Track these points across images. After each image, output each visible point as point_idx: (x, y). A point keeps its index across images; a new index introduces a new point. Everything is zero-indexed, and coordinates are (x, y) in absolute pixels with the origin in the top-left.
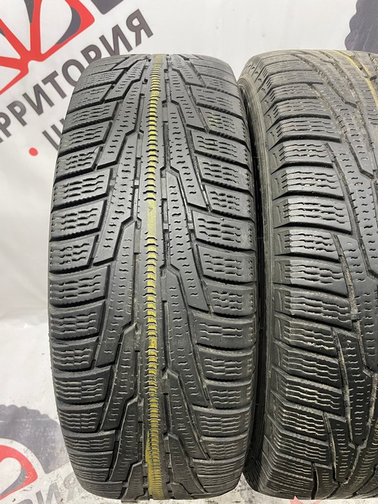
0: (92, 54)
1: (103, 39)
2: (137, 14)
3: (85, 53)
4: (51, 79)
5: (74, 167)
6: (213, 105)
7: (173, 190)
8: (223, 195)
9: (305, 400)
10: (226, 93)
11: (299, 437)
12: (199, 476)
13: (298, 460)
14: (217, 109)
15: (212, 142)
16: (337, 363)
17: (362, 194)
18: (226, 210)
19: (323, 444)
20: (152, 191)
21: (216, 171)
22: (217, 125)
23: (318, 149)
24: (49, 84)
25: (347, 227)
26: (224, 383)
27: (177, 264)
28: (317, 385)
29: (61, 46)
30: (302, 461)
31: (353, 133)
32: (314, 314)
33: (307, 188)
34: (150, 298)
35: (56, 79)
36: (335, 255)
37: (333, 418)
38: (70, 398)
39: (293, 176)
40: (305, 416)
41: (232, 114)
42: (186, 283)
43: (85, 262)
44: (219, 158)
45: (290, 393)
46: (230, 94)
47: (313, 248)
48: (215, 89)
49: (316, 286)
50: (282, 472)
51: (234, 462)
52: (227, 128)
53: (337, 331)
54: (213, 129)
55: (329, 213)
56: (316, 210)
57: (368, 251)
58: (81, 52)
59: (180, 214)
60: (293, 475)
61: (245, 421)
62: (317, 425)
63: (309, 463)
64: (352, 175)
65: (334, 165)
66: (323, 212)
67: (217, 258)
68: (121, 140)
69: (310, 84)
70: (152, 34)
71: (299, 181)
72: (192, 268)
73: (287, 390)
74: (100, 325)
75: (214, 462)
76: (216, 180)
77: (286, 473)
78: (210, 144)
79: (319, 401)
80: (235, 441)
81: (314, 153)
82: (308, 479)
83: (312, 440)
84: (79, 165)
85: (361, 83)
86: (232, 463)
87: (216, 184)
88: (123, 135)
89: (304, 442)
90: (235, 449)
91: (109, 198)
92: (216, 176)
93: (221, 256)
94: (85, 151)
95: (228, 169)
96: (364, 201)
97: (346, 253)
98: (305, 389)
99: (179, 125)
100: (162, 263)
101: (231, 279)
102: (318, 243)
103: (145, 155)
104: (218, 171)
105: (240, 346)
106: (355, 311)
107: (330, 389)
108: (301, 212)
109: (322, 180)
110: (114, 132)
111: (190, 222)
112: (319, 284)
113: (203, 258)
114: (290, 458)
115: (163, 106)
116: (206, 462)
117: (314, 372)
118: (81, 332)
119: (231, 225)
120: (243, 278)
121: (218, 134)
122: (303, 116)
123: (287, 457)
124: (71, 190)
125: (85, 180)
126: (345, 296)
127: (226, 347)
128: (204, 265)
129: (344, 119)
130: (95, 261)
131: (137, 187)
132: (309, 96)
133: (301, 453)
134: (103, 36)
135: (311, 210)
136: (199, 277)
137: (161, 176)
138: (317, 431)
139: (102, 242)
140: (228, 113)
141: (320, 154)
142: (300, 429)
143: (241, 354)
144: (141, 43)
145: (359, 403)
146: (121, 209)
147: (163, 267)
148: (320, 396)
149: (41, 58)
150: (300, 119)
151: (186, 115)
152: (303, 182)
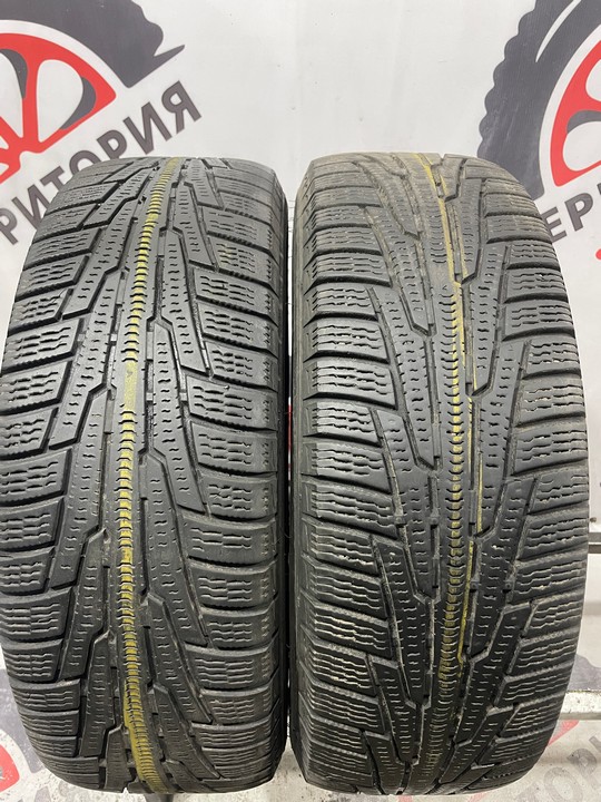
0: (114, 144)
1: (128, 122)
2: (177, 88)
3: (103, 141)
4: (53, 177)
5: (32, 316)
6: (228, 234)
7: (161, 348)
8: (229, 355)
9: (339, 636)
10: (251, 217)
11: (337, 690)
12: (204, 749)
13: (341, 726)
14: (234, 240)
15: (220, 285)
16: (378, 584)
17: (411, 356)
18: (231, 375)
19: (370, 701)
20: (133, 350)
21: (222, 323)
22: (230, 261)
23: (359, 296)
24: (51, 185)
25: (390, 399)
26: (229, 612)
27: (163, 448)
28: (354, 615)
29: (67, 132)
30: (346, 728)
31: (408, 274)
32: (346, 515)
33: (341, 348)
34: (123, 493)
35: (60, 177)
36: (372, 437)
37: (379, 662)
38: (16, 632)
39: (324, 331)
40: (342, 660)
41: (254, 247)
42: (174, 474)
43: (37, 444)
44: (228, 306)
45: (319, 626)
46: (256, 219)
47: (345, 427)
48: (236, 212)
49: (349, 478)
50: (323, 745)
51: (253, 729)
52: (244, 265)
53: (377, 540)
54: (224, 266)
55: (368, 381)
56: (352, 377)
57: (416, 432)
58: (98, 140)
59: (169, 380)
60: (339, 750)
61: (261, 668)
62: (358, 673)
63: (356, 731)
64: (399, 331)
65: (380, 318)
66: (360, 380)
67: (217, 439)
68: (97, 280)
69: (362, 206)
70: (199, 116)
71: (332, 338)
72: (183, 453)
73: (316, 622)
74: (56, 530)
75: (222, 728)
76: (221, 335)
77: (329, 747)
78: (217, 288)
79: (358, 638)
80: (250, 697)
81: (354, 301)
82: (360, 756)
83: (354, 695)
84: (39, 314)
85: (430, 205)
86: (249, 730)
87: (222, 340)
88: (101, 273)
89: (343, 697)
90: (250, 709)
91: (75, 359)
92: (222, 330)
93: (223, 437)
94: (48, 296)
95: (239, 320)
96: (414, 366)
97: (387, 434)
98: (339, 621)
99: (179, 261)
100: (142, 446)
101: (235, 469)
102: (351, 420)
103: (128, 300)
104: (225, 323)
105: (248, 561)
106: (400, 513)
107: (372, 620)
108: (333, 379)
109: (361, 337)
110: (89, 270)
111: (183, 391)
112: (352, 475)
113: (198, 440)
114: (330, 723)
115: (161, 235)
116: (211, 727)
117: (349, 596)
118: (29, 540)
119: (239, 395)
120: (253, 467)
121: (231, 274)
122: (345, 251)
123: (326, 721)
124: (25, 347)
125: (44, 334)
126: (388, 492)
127: (228, 561)
128: (199, 449)
129: (399, 255)
130: (51, 443)
131: (114, 343)
132: (358, 223)
133: (343, 715)
134: (128, 118)
135: (345, 377)
136: (192, 465)
137: (148, 330)
138: (359, 682)
139: (61, 417)
140: (249, 245)
141: (362, 303)
142: (336, 678)
143: (250, 572)
144: (183, 127)
145: (413, 641)
146: (89, 373)
147: (143, 451)
148: (358, 630)
149: (39, 147)
150: (341, 255)
151: (189, 248)
152: (337, 339)
